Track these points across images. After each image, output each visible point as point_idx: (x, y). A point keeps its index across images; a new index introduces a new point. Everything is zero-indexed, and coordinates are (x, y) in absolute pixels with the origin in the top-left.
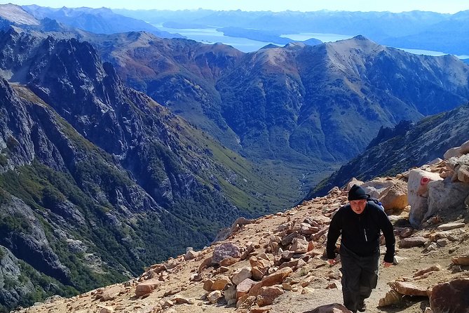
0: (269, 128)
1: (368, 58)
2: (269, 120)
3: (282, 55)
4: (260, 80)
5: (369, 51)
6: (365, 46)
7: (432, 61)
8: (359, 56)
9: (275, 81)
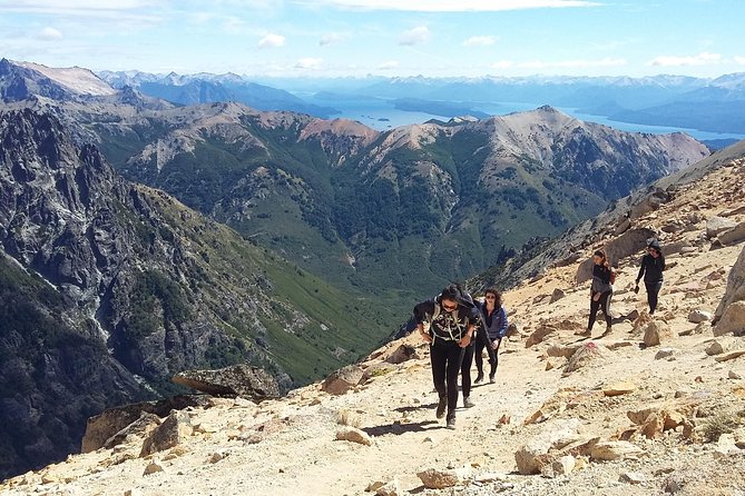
0: (400, 238)
1: (557, 139)
2: (401, 227)
3: (431, 134)
4: (394, 169)
5: (560, 127)
6: (553, 121)
7: (655, 141)
8: (543, 134)
9: (415, 171)
